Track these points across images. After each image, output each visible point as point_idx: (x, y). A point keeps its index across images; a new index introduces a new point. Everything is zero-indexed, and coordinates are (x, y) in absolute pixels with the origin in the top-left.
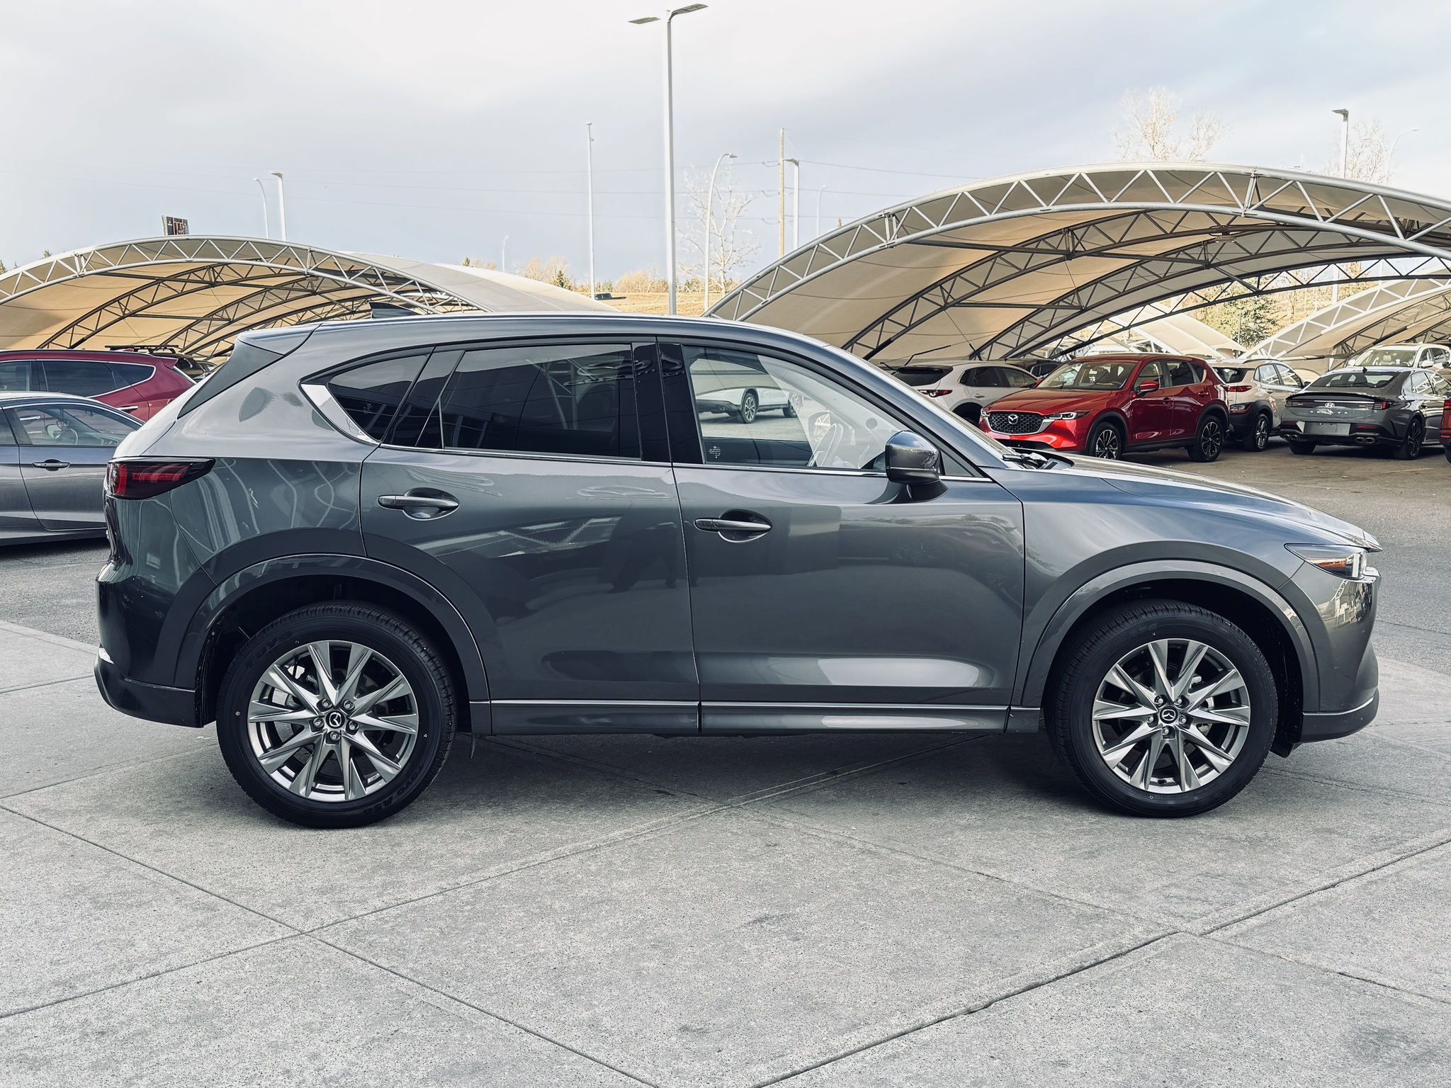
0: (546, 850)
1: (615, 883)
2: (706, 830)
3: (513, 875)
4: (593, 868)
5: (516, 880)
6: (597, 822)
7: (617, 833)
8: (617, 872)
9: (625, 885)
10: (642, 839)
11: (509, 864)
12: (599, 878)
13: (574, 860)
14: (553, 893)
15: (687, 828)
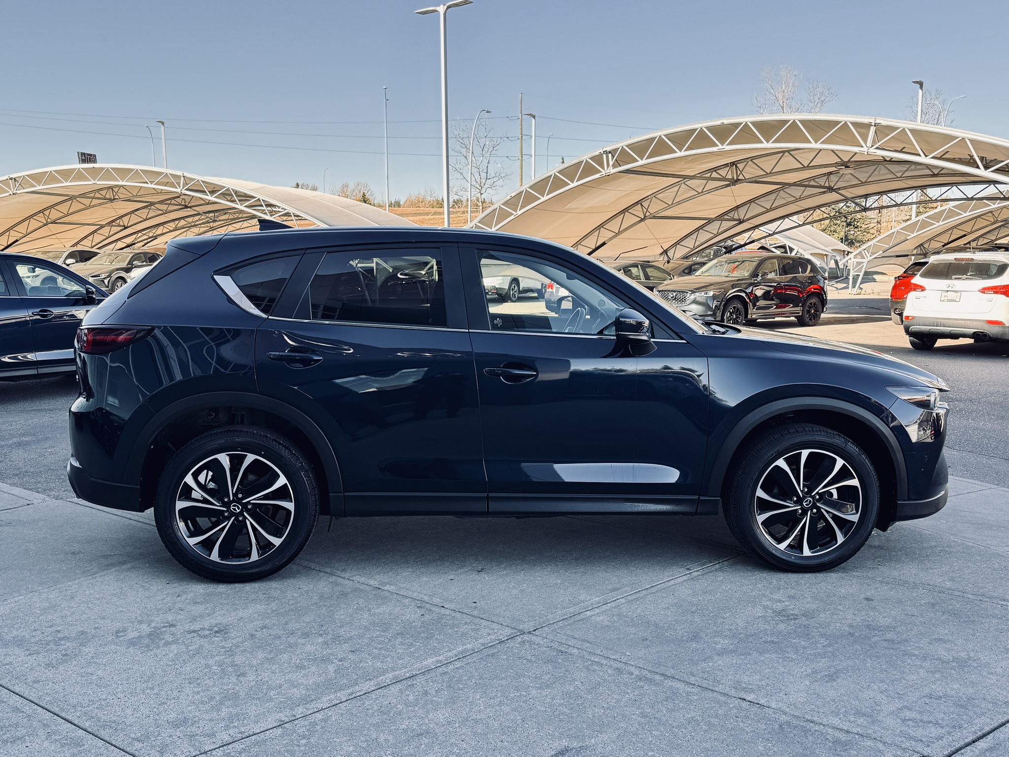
0: (370, 679)
1: (431, 714)
2: (505, 657)
3: (342, 706)
4: (411, 698)
5: (345, 712)
6: (412, 650)
7: (430, 661)
8: (432, 702)
9: (441, 715)
10: (451, 667)
11: (339, 695)
12: (417, 709)
13: (395, 689)
14: (377, 726)
15: (488, 655)
